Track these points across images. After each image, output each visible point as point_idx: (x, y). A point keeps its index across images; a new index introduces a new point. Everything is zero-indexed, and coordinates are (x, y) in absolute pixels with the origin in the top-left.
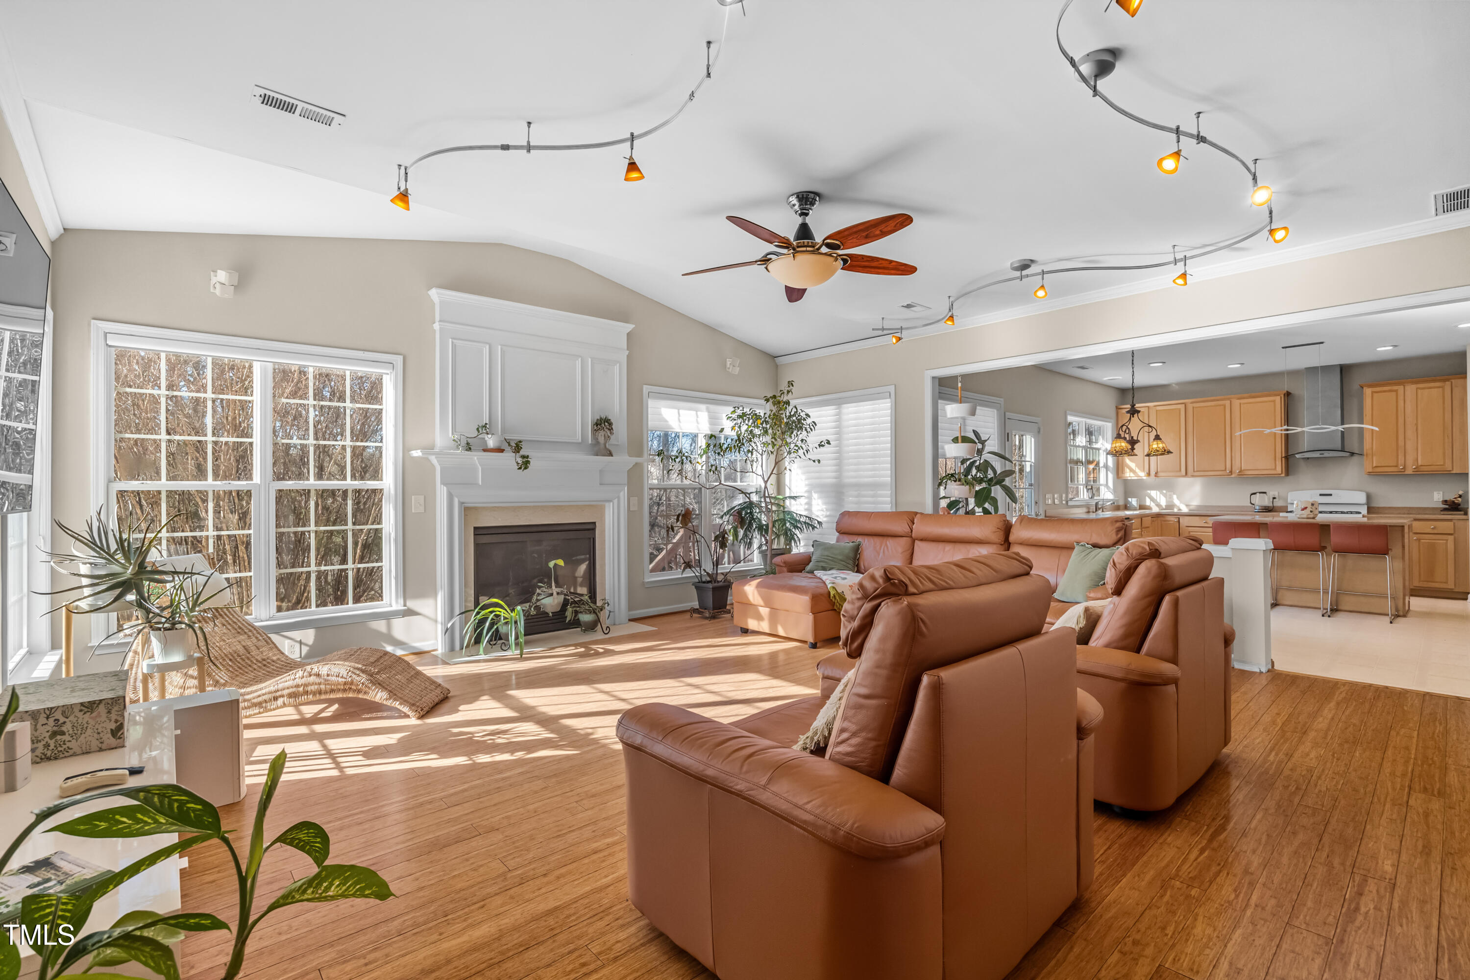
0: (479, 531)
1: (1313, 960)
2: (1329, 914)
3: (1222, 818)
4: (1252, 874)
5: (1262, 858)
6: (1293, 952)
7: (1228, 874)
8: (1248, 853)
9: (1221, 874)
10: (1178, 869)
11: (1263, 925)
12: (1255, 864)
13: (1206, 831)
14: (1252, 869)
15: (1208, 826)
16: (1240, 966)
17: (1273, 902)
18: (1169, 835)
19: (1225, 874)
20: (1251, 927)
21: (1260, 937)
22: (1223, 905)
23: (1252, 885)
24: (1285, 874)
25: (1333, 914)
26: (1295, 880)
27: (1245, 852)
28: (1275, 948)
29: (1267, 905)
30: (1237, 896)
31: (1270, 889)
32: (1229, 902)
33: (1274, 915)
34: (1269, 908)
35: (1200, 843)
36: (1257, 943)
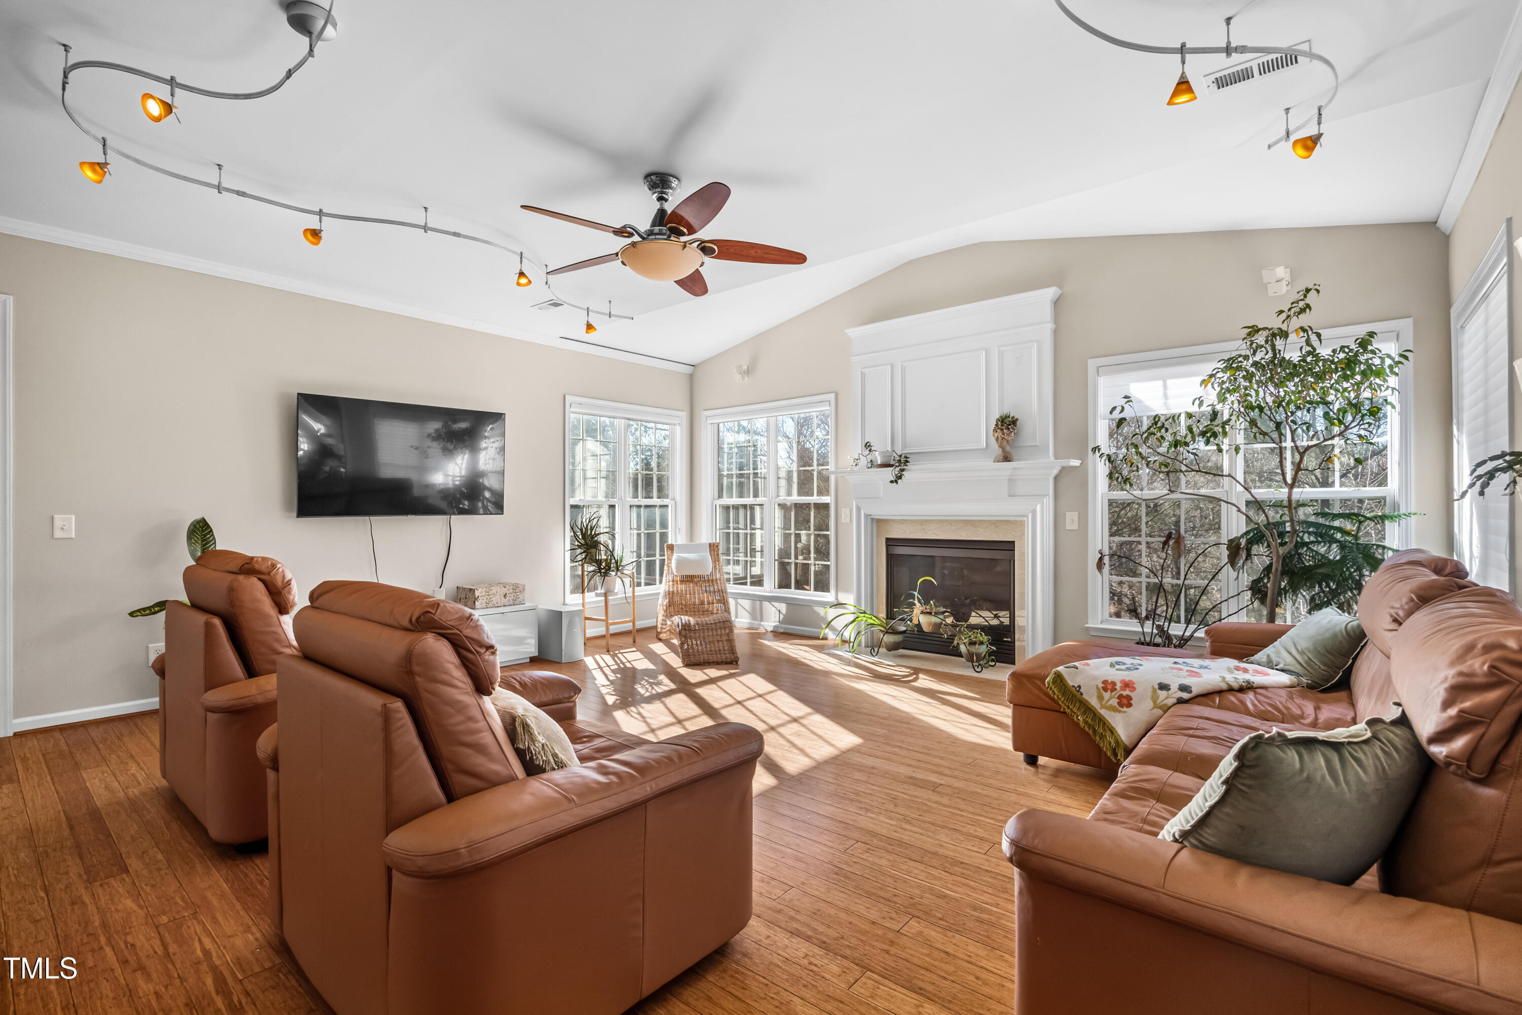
0: (891, 543)
1: (21, 947)
2: (25, 994)
3: (240, 1003)
4: (134, 971)
5: (141, 995)
6: (41, 941)
7: (156, 953)
8: (163, 989)
9: (161, 948)
10: (200, 922)
11: (82, 940)
12: (141, 982)
13: (233, 974)
14: (139, 974)
15: (241, 981)
16: (76, 907)
17: (90, 963)
18: (257, 939)
19: (157, 950)
20: (91, 931)
21: (77, 931)
22: (130, 928)
23: (125, 962)
24: (101, 998)
25: (21, 997)
26: (84, 999)
27: (166, 987)
28: (59, 933)
29: (93, 956)
30: (126, 943)
31: (104, 971)
32: (128, 934)
33: (79, 953)
34: (90, 955)
35: (218, 957)
36: (76, 926)
